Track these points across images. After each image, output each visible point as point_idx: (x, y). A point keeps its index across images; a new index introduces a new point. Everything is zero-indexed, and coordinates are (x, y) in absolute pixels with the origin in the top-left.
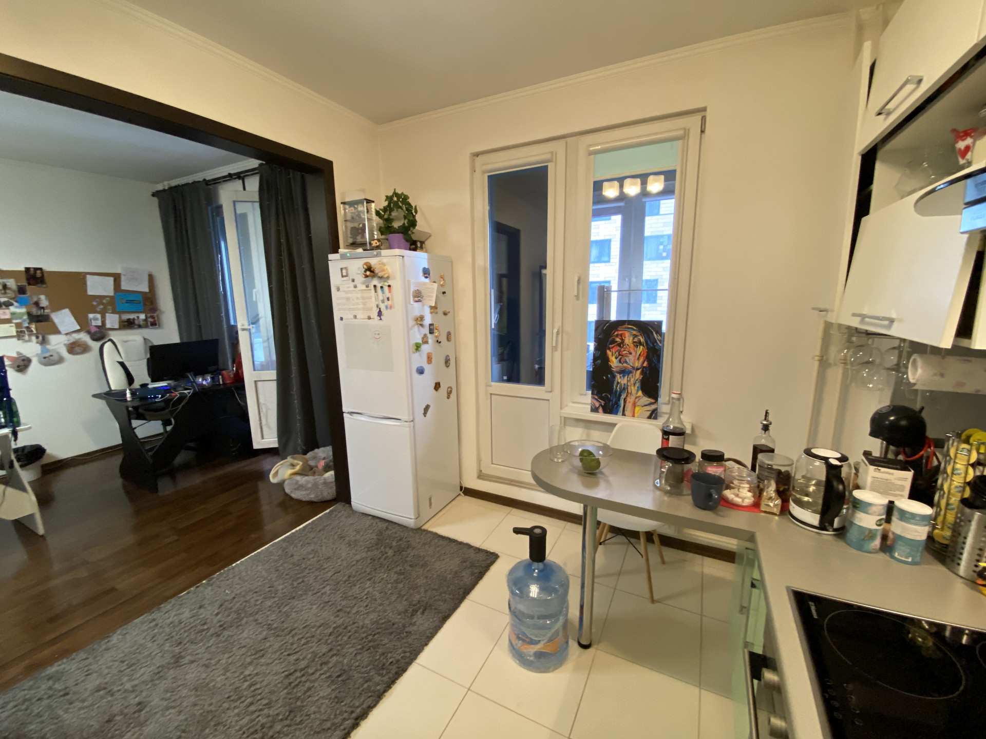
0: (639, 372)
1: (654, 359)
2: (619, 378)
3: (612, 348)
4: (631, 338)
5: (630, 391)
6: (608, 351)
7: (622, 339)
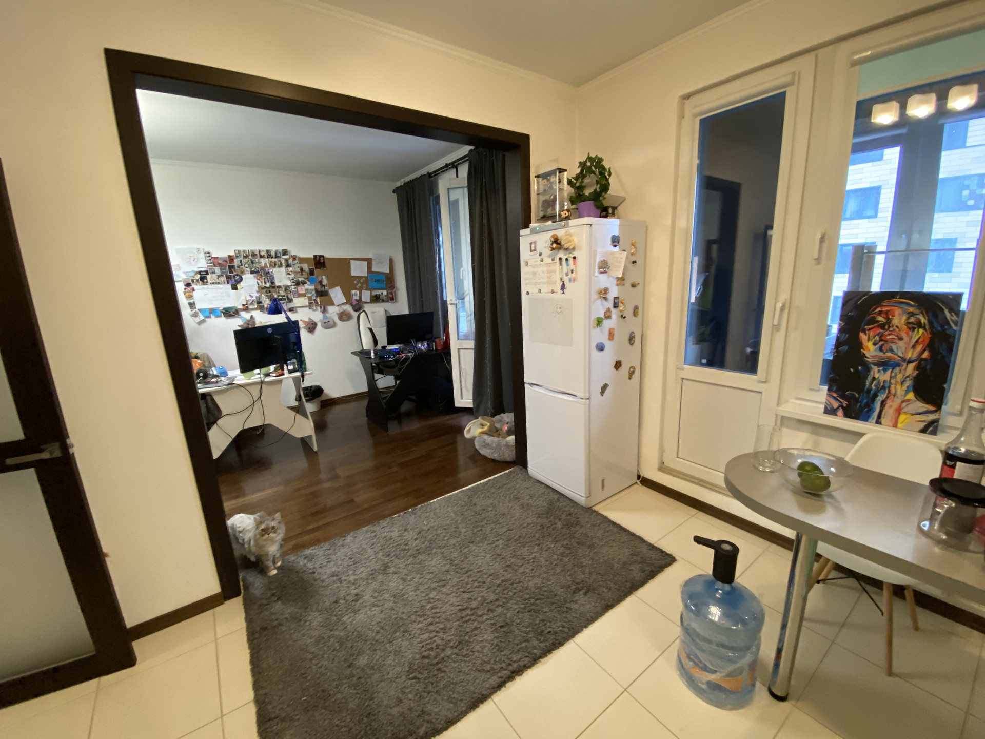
0: (912, 366)
1: (943, 349)
2: (875, 372)
3: (869, 330)
4: (904, 318)
5: (893, 391)
6: (862, 335)
7: (888, 319)
